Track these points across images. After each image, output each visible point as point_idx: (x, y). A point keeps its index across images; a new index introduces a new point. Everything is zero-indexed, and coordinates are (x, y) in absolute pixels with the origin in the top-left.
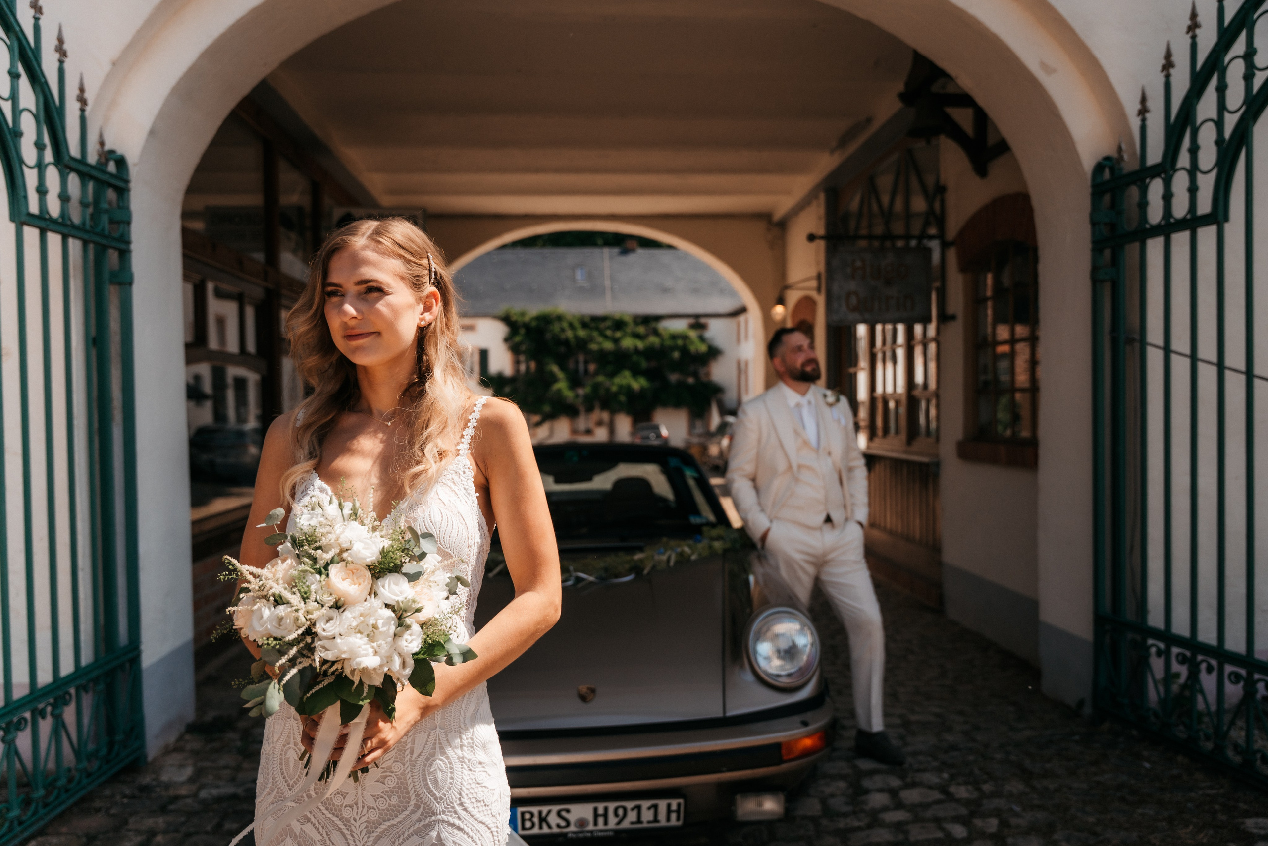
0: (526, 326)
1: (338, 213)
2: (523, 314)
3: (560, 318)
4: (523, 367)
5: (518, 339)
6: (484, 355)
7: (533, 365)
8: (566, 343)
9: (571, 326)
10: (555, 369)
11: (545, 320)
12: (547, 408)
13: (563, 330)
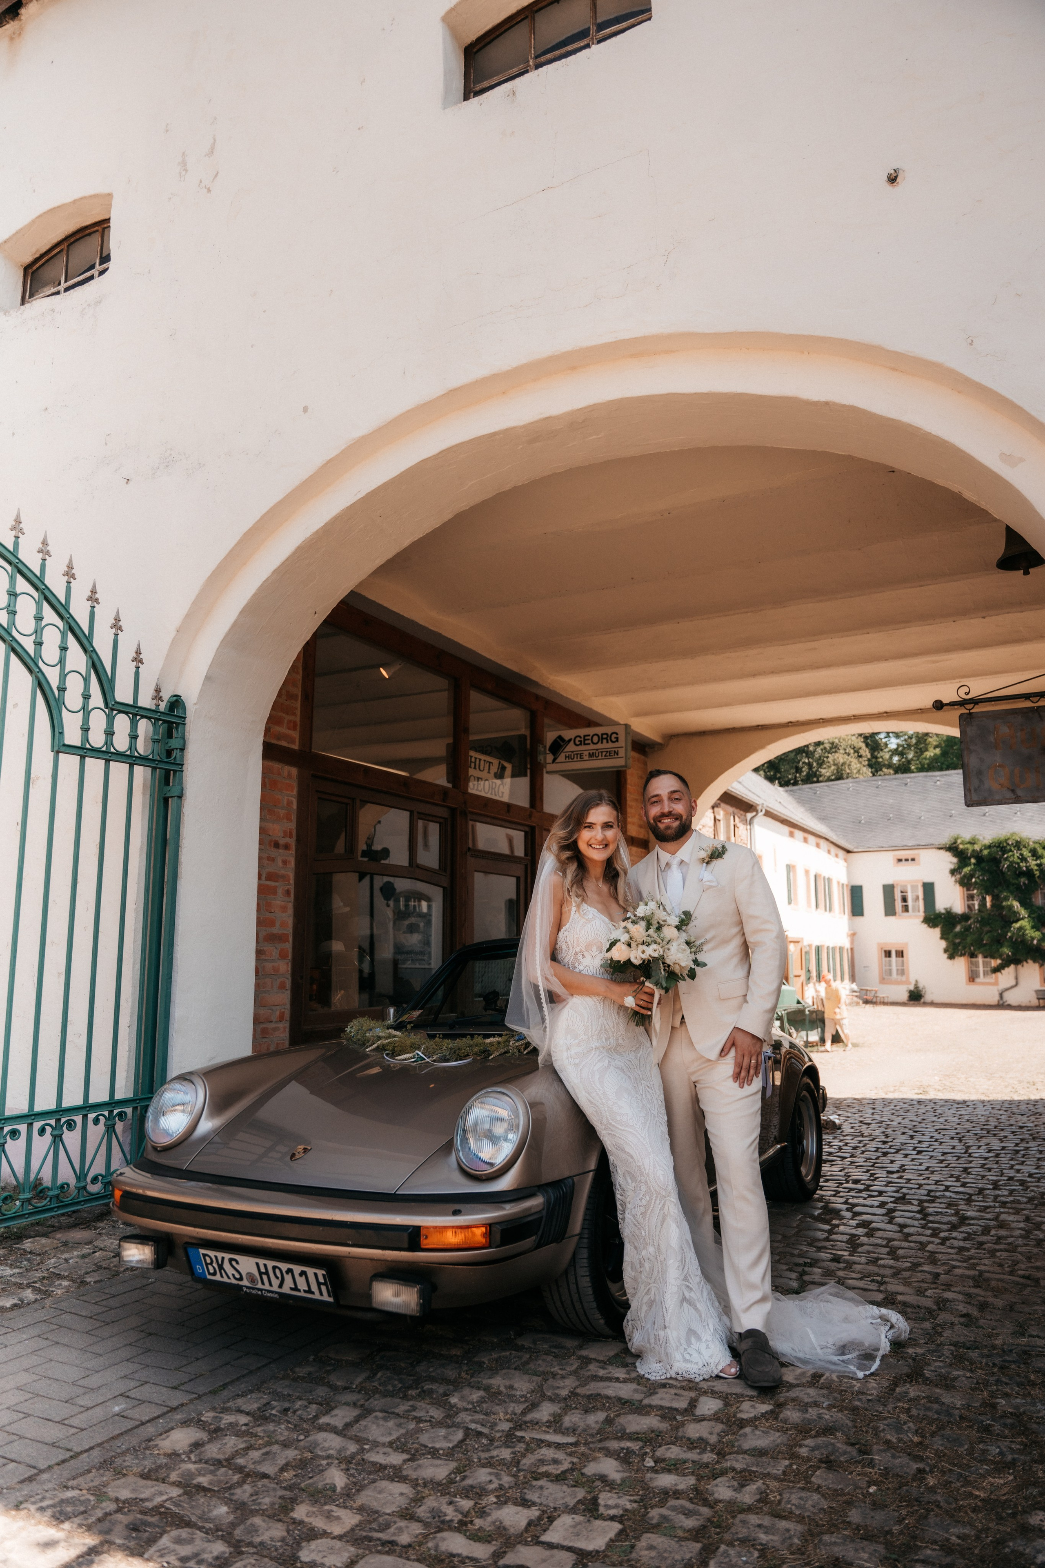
0: (978, 856)
1: (550, 737)
2: (972, 843)
3: (1018, 845)
4: (976, 904)
5: (967, 870)
6: (929, 889)
7: (988, 899)
8: (1029, 873)
9: (1034, 852)
10: (1016, 905)
11: (1001, 847)
12: (1006, 951)
13: (1023, 859)
